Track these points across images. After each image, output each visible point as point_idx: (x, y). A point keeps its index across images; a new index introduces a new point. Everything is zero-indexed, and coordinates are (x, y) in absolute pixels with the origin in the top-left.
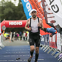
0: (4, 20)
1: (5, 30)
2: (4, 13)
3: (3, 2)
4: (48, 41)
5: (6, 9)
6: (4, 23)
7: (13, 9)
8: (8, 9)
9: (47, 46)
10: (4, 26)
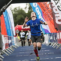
0: (17, 24)
1: (18, 34)
2: (17, 19)
3: (15, 10)
4: (56, 39)
5: (18, 16)
6: (17, 27)
7: (24, 15)
8: (20, 16)
9: (55, 43)
10: (17, 30)
